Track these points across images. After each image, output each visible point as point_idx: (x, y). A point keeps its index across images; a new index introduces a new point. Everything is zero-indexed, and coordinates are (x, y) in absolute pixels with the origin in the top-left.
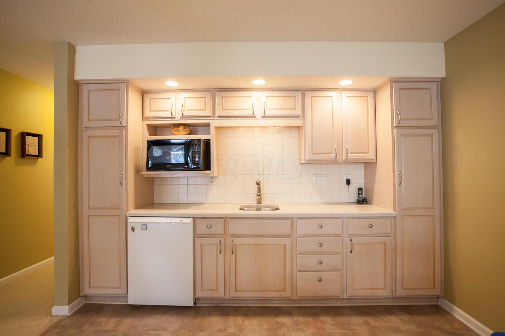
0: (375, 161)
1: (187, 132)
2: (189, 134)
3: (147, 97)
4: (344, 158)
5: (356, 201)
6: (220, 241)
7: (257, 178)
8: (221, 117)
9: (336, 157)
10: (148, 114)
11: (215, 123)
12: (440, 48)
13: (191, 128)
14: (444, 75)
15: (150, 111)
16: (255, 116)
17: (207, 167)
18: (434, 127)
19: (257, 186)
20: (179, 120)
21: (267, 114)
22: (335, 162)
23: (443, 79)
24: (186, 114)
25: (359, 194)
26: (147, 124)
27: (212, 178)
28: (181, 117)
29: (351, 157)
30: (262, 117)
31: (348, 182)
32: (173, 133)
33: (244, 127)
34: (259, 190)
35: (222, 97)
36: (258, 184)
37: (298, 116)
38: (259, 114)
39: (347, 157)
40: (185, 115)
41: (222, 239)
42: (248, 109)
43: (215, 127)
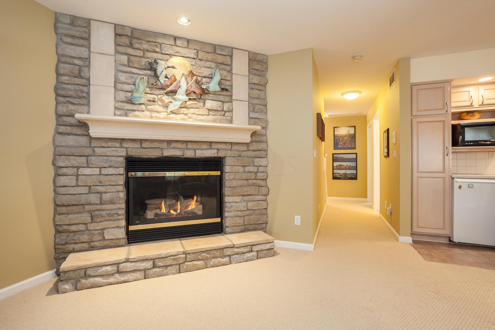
20: (478, 107)
24: (485, 102)
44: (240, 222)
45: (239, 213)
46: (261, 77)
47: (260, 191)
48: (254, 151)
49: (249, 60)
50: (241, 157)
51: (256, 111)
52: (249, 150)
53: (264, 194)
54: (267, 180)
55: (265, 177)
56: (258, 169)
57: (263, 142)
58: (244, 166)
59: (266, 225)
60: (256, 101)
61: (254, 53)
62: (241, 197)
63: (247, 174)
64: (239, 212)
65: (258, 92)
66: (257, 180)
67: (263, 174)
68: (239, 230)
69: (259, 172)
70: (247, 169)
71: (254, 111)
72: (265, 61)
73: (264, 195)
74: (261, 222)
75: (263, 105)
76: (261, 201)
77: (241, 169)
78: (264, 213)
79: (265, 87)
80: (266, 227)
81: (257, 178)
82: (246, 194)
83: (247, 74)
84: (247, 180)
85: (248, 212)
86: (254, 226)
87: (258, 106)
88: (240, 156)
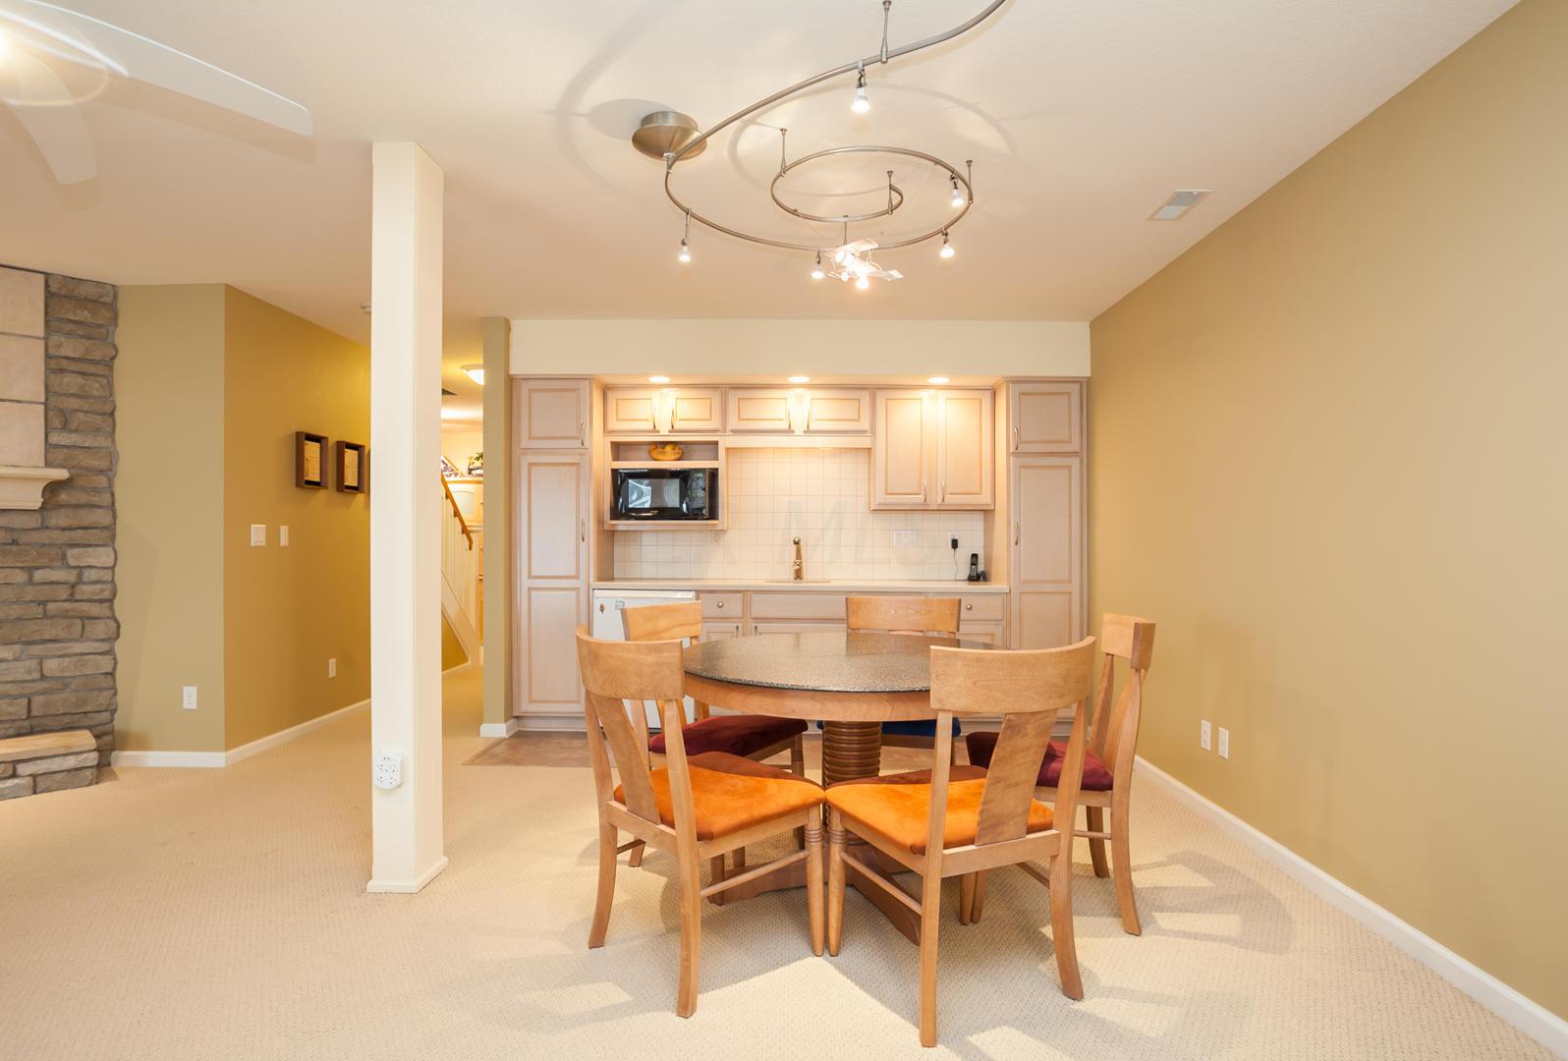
0: (992, 508)
1: (678, 456)
2: (679, 459)
3: (612, 396)
4: (940, 501)
5: (966, 578)
6: (737, 627)
7: (794, 535)
8: (735, 432)
9: (925, 500)
10: (613, 425)
11: (726, 442)
12: (1083, 330)
13: (683, 449)
14: (1088, 374)
15: (618, 420)
16: (793, 432)
17: (713, 515)
18: (1075, 454)
19: (794, 547)
20: (668, 435)
21: (812, 428)
22: (924, 510)
23: (1089, 378)
24: (678, 426)
25: (972, 564)
26: (612, 442)
27: (720, 533)
28: (670, 431)
29: (949, 499)
30: (805, 432)
31: (955, 544)
32: (655, 456)
33: (774, 448)
34: (798, 552)
35: (739, 399)
36: (796, 543)
37: (865, 432)
38: (799, 428)
39: (943, 500)
40: (676, 427)
41: (740, 625)
42: (781, 420)
43: (728, 449)
44: (10, 709)
45: (12, 689)
46: (91, 341)
47: (88, 628)
48: (63, 529)
49: (46, 298)
50: (18, 544)
51: (74, 428)
52: (47, 528)
53: (102, 637)
54: (115, 602)
55: (107, 595)
56: (80, 576)
57: (100, 507)
58: (30, 570)
59: (112, 715)
60: (74, 403)
61: (65, 277)
62: (17, 648)
63: (38, 588)
64: (9, 686)
65: (80, 380)
66: (76, 601)
67: (99, 587)
68: (11, 732)
69: (85, 583)
70: (39, 575)
71: (65, 427)
72: (108, 300)
73: (102, 640)
74: (89, 709)
75: (103, 414)
76: (95, 654)
77: (20, 577)
78: (104, 685)
79: (111, 368)
80: (112, 720)
81: (77, 597)
82: (36, 637)
83: (40, 331)
84: (44, 603)
85: (44, 685)
86: (67, 719)
87: (81, 415)
88: (14, 542)
